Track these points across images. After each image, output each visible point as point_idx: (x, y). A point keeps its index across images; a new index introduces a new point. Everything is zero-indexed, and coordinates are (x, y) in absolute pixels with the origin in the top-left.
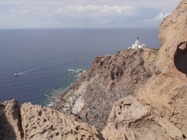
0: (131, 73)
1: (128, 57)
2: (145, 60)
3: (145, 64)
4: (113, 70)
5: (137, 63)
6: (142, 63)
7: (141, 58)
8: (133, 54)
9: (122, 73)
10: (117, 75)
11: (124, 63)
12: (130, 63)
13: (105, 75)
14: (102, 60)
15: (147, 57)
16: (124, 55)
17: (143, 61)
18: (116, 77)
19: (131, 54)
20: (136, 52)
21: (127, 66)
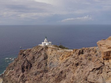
0: (38, 66)
1: (37, 53)
3: (48, 58)
4: (24, 64)
5: (42, 57)
6: (46, 58)
8: (40, 50)
9: (31, 66)
10: (27, 68)
11: (34, 58)
12: (38, 57)
13: (17, 68)
14: (25, 52)
15: (50, 53)
16: (34, 51)
17: (47, 56)
18: (26, 70)
19: (39, 50)
21: (35, 60)
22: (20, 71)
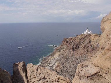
0: (84, 47)
1: (82, 39)
2: (92, 41)
3: (92, 42)
4: (74, 46)
5: (87, 42)
6: (90, 42)
7: (90, 39)
8: (85, 37)
9: (79, 48)
10: (76, 48)
11: (80, 42)
12: (83, 42)
13: (69, 48)
14: (68, 40)
15: (93, 39)
16: (80, 37)
17: (91, 41)
18: (75, 50)
19: (84, 37)
20: (86, 36)
21: (81, 44)
22: (71, 50)
